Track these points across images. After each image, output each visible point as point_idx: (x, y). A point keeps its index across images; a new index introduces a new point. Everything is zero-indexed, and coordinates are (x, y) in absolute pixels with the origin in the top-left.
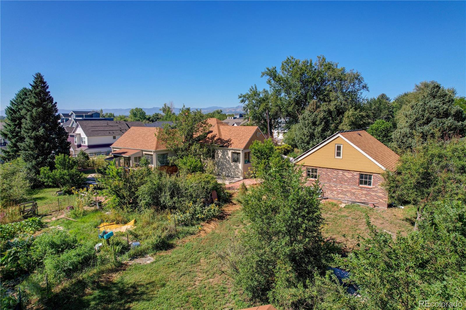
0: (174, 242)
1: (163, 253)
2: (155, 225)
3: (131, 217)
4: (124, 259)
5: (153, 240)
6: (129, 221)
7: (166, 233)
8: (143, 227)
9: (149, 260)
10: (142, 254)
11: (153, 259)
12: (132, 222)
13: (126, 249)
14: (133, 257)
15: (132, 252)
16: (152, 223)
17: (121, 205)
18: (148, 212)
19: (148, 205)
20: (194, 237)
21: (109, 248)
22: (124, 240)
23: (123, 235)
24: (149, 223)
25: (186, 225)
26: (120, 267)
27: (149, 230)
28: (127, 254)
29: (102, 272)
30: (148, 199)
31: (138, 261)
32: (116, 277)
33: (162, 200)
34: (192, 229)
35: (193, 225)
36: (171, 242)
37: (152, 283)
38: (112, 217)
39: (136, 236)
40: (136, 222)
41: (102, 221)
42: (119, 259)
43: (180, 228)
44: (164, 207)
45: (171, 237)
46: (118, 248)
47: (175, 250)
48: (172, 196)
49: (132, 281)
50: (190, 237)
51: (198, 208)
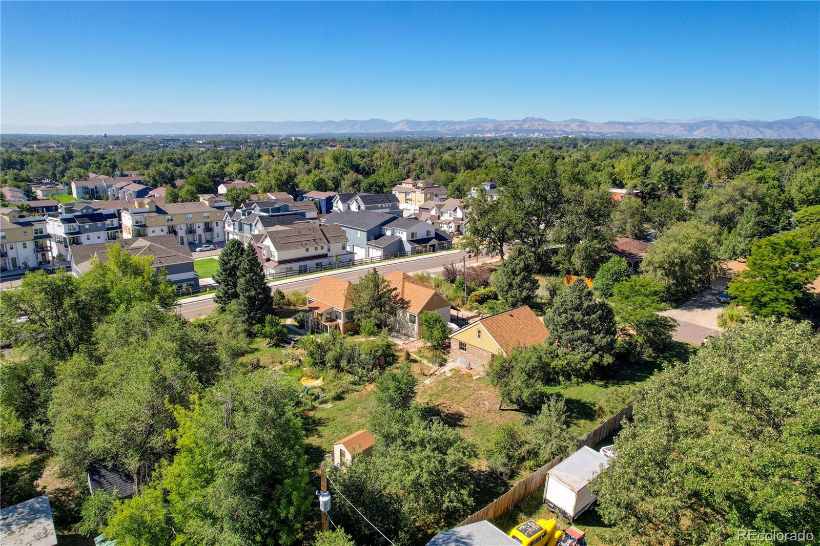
0: (345, 396)
1: (338, 402)
2: (335, 384)
3: (321, 374)
4: (316, 404)
5: (332, 394)
6: (319, 377)
7: (340, 390)
8: (328, 384)
9: (329, 405)
10: (325, 402)
11: (331, 406)
12: (322, 378)
13: (317, 398)
14: (321, 403)
15: (320, 400)
16: (334, 381)
17: (315, 364)
18: (332, 372)
19: (333, 367)
20: (358, 393)
21: (308, 397)
22: (316, 391)
23: (316, 388)
24: (331, 381)
25: (356, 385)
26: (314, 408)
27: (331, 386)
28: (318, 401)
29: (305, 410)
30: (333, 363)
31: (324, 406)
32: (311, 414)
33: (342, 364)
34: (358, 387)
35: (360, 385)
36: (343, 396)
37: (328, 419)
38: (309, 374)
39: (323, 390)
40: (324, 379)
41: (303, 376)
42: (313, 403)
43: (350, 387)
44: (342, 370)
45: (343, 392)
46: (313, 397)
47: (344, 401)
48: (349, 362)
49: (319, 417)
50: (355, 393)
51: (365, 373)
